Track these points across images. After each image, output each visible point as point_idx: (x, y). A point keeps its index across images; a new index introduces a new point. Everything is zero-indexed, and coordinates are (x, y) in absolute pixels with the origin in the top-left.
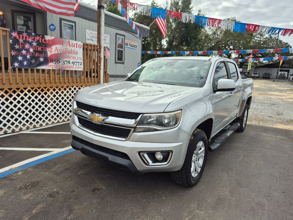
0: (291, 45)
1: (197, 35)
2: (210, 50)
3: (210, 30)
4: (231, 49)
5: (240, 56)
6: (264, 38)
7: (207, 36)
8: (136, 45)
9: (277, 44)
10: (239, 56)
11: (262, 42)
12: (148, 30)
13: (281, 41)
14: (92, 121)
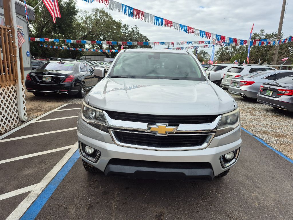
0: (149, 39)
1: (71, 22)
2: (84, 39)
3: (80, 18)
4: (101, 40)
5: (111, 47)
6: (128, 31)
7: (79, 25)
8: (21, 29)
9: (139, 37)
10: (109, 46)
11: (127, 35)
12: (33, 11)
13: (141, 35)
14: (155, 133)
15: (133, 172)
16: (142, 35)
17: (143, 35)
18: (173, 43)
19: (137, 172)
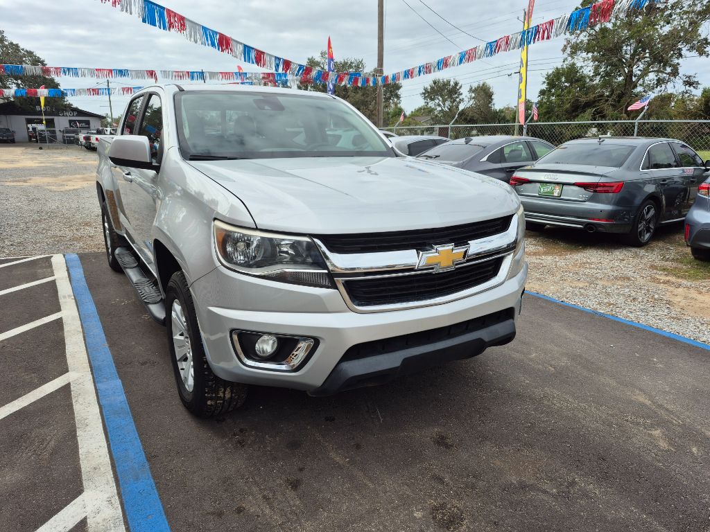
14: (433, 268)
15: (397, 363)
16: (17, 46)
17: (22, 46)
18: (152, 74)
19: (406, 361)
